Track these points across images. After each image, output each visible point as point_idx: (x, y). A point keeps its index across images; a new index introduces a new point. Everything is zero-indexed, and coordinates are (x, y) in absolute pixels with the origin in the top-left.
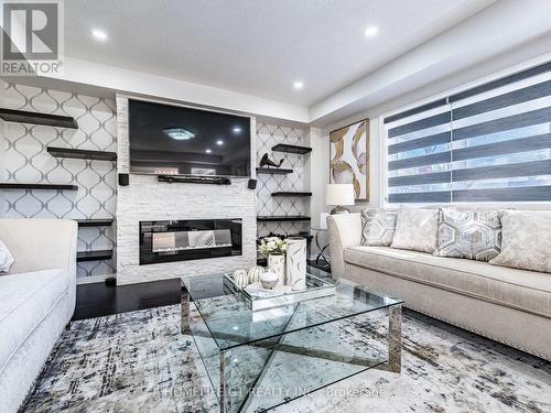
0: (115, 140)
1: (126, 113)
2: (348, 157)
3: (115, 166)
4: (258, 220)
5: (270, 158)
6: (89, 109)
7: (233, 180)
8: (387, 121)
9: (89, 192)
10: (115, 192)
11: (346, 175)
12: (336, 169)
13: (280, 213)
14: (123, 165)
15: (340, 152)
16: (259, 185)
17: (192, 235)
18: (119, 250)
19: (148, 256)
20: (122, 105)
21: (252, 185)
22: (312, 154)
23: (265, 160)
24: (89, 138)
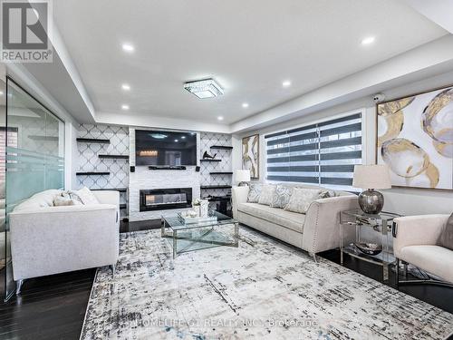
0: (128, 148)
1: (134, 136)
2: (250, 154)
3: (128, 161)
4: (202, 188)
5: (209, 153)
6: (115, 133)
7: (187, 167)
8: (266, 137)
9: (115, 175)
10: (128, 175)
11: (249, 164)
12: (245, 159)
13: (215, 184)
14: (132, 162)
15: (247, 151)
16: (202, 169)
17: (165, 196)
18: (130, 204)
19: (144, 207)
20: (132, 132)
21: (198, 169)
22: (233, 151)
23: (206, 155)
24: (115, 148)
